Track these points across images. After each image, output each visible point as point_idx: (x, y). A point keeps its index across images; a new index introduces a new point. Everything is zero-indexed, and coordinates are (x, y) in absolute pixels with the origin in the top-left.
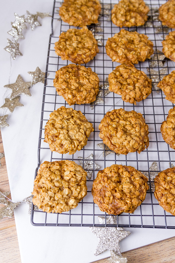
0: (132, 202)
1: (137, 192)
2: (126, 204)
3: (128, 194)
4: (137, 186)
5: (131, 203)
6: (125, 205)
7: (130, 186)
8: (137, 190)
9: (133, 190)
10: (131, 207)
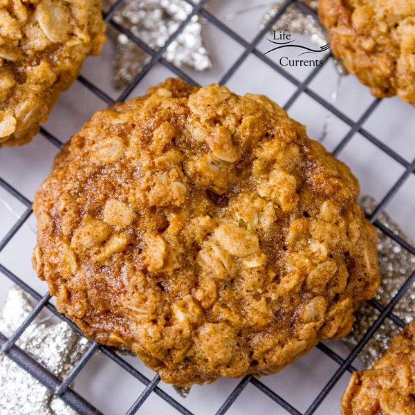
0: (197, 334)
1: (260, 305)
2: (161, 322)
3: (208, 286)
4: (283, 279)
5: (187, 332)
6: (154, 322)
7: (249, 257)
8: (268, 300)
9: (248, 281)
10: (178, 355)
